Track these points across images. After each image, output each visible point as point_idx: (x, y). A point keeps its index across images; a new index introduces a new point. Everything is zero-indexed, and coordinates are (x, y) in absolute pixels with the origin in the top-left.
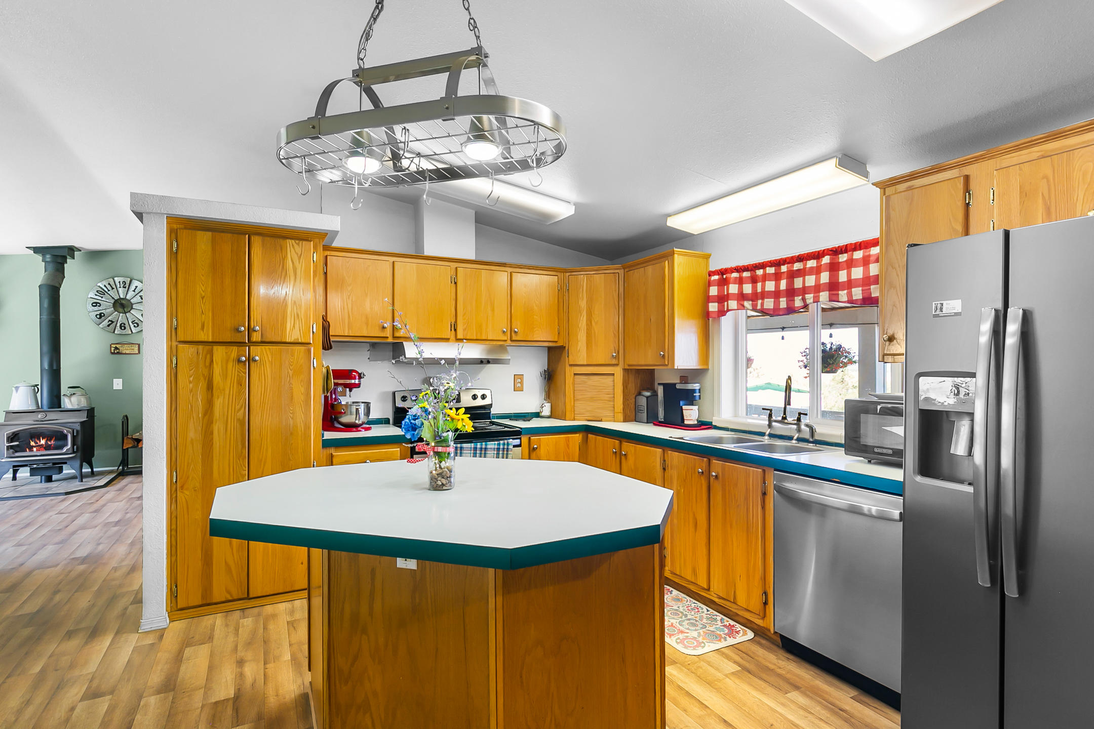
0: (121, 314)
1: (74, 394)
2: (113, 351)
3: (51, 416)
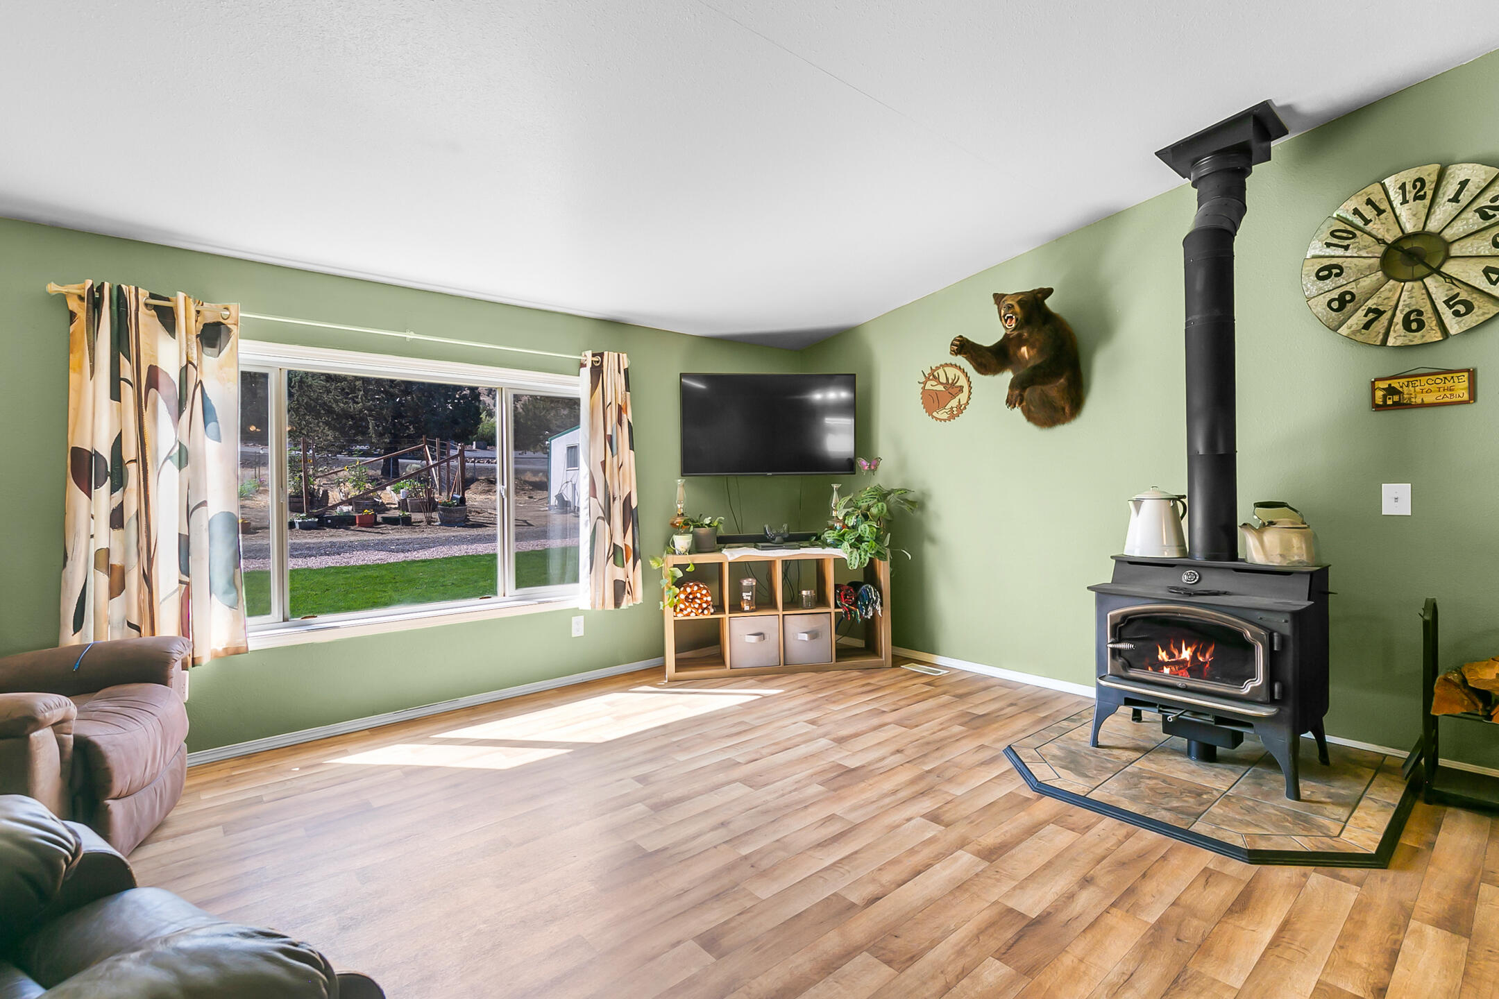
0: (1408, 285)
1: (1271, 523)
2: (1379, 401)
3: (1213, 581)
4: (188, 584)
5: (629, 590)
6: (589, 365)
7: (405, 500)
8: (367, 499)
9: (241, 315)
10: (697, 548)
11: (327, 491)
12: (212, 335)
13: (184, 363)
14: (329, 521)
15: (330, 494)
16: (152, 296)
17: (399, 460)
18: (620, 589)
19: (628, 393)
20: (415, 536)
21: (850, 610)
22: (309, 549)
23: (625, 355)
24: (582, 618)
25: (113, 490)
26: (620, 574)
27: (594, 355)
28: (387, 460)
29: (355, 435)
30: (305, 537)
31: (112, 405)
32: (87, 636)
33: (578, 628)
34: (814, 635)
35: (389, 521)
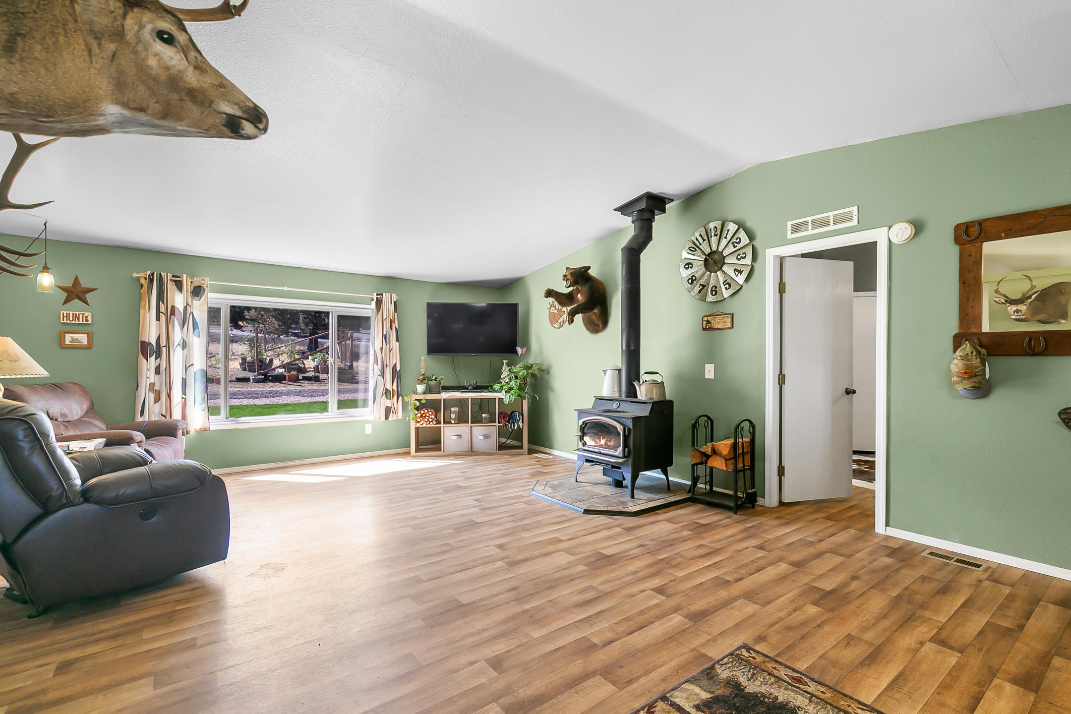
0: (712, 274)
1: (646, 381)
2: (705, 326)
3: (624, 407)
4: (185, 399)
5: (394, 411)
6: (375, 300)
7: (317, 366)
8: (295, 365)
9: (209, 282)
10: (429, 391)
11: (272, 359)
12: (197, 291)
13: (185, 305)
14: (270, 378)
15: (274, 361)
16: (173, 276)
17: (319, 340)
18: (388, 410)
19: (396, 313)
20: (321, 388)
21: (506, 425)
22: (257, 394)
23: (394, 295)
24: (371, 425)
25: (156, 358)
26: (389, 403)
27: (377, 295)
28: (311, 340)
29: (291, 324)
30: (256, 387)
31: (156, 323)
32: (146, 418)
33: (368, 429)
34: (486, 437)
35: (305, 378)
